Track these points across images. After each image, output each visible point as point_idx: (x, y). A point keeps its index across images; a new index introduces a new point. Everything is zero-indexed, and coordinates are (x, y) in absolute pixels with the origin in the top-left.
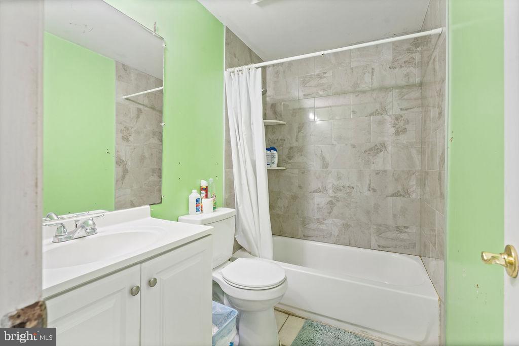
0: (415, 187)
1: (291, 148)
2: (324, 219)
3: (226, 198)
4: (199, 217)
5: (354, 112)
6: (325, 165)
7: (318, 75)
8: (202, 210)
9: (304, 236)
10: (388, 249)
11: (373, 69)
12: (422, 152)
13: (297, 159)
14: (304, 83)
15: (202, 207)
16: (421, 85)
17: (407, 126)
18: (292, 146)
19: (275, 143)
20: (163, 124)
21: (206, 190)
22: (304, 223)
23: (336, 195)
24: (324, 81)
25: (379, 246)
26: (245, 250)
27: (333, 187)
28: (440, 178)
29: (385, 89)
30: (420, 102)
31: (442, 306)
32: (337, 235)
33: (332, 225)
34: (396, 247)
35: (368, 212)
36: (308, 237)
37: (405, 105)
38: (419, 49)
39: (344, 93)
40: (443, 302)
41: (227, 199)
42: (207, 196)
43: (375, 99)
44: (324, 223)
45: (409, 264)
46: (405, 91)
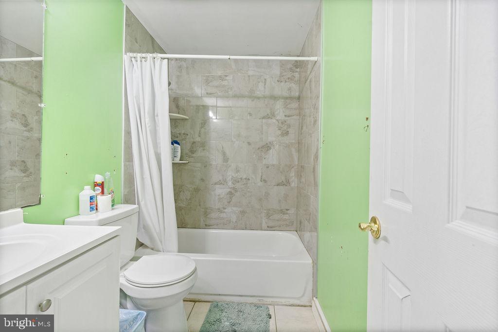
0: (293, 178)
1: (194, 143)
2: (224, 208)
3: (126, 193)
4: (95, 217)
5: (250, 114)
6: (226, 160)
7: (220, 77)
8: (97, 209)
9: (206, 225)
10: (274, 229)
11: (265, 79)
12: (299, 151)
13: (199, 153)
14: (207, 82)
15: (97, 206)
16: (299, 98)
17: (288, 130)
18: (195, 141)
19: (177, 137)
20: (43, 105)
21: (102, 185)
22: (206, 214)
23: (235, 186)
24: (225, 83)
25: (268, 227)
26: (146, 247)
27: (232, 179)
28: (314, 170)
29: (274, 98)
30: (297, 111)
31: (315, 266)
32: (234, 221)
33: (231, 213)
34: (280, 226)
35: (260, 200)
36: (209, 226)
37: (288, 113)
38: (298, 70)
39: (242, 96)
40: (315, 263)
41: (126, 195)
42: (103, 192)
43: (266, 105)
44: (224, 212)
45: (289, 238)
46: (288, 101)
